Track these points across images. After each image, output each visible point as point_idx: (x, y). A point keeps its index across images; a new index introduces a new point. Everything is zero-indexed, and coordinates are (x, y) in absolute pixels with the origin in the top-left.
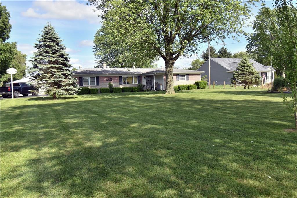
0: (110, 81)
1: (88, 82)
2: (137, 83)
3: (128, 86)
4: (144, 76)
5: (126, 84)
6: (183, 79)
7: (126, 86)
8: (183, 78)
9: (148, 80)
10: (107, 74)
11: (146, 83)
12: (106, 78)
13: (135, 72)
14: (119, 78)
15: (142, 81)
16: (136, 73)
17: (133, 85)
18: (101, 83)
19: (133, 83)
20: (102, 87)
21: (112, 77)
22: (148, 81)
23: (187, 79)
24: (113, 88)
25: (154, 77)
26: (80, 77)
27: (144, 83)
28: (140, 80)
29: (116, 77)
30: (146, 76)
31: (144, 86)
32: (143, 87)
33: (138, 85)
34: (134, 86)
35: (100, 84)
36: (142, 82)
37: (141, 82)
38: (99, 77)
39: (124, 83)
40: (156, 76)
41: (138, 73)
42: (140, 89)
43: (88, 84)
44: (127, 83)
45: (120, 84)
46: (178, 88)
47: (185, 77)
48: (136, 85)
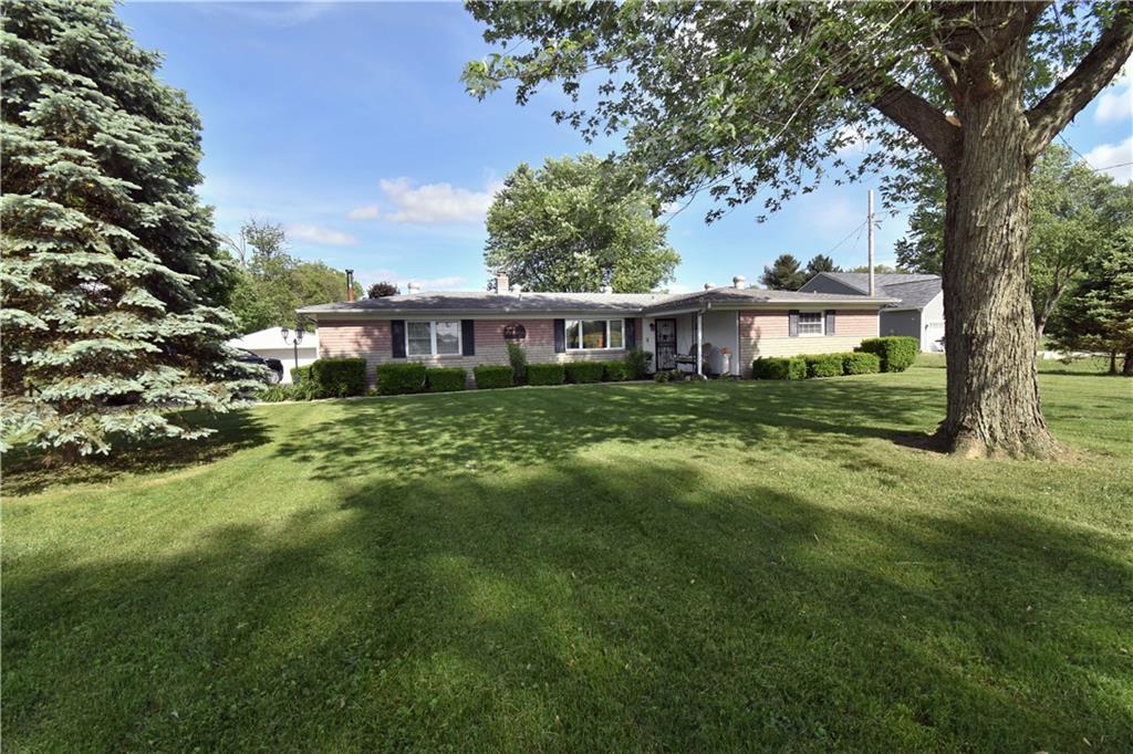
0: (517, 337)
1: (429, 341)
2: (623, 347)
3: (587, 359)
4: (647, 318)
5: (581, 349)
6: (812, 331)
7: (580, 359)
8: (812, 326)
9: (664, 333)
10: (507, 310)
11: (657, 345)
12: (503, 326)
13: (615, 305)
14: (552, 325)
15: (641, 339)
16: (620, 305)
17: (606, 352)
18: (481, 346)
19: (604, 346)
20: (485, 364)
21: (523, 320)
22: (665, 337)
23: (830, 330)
24: (527, 368)
25: (700, 319)
26: (393, 322)
27: (648, 344)
28: (634, 332)
29: (541, 321)
30: (657, 320)
31: (649, 356)
32: (645, 360)
33: (629, 352)
34: (612, 356)
35: (477, 350)
36: (641, 343)
37: (637, 342)
38: (472, 321)
39: (574, 345)
40: (708, 315)
41: (627, 306)
42: (637, 369)
43: (430, 349)
44: (584, 347)
45: (557, 351)
46: (804, 365)
47: (823, 319)
48: (621, 352)
